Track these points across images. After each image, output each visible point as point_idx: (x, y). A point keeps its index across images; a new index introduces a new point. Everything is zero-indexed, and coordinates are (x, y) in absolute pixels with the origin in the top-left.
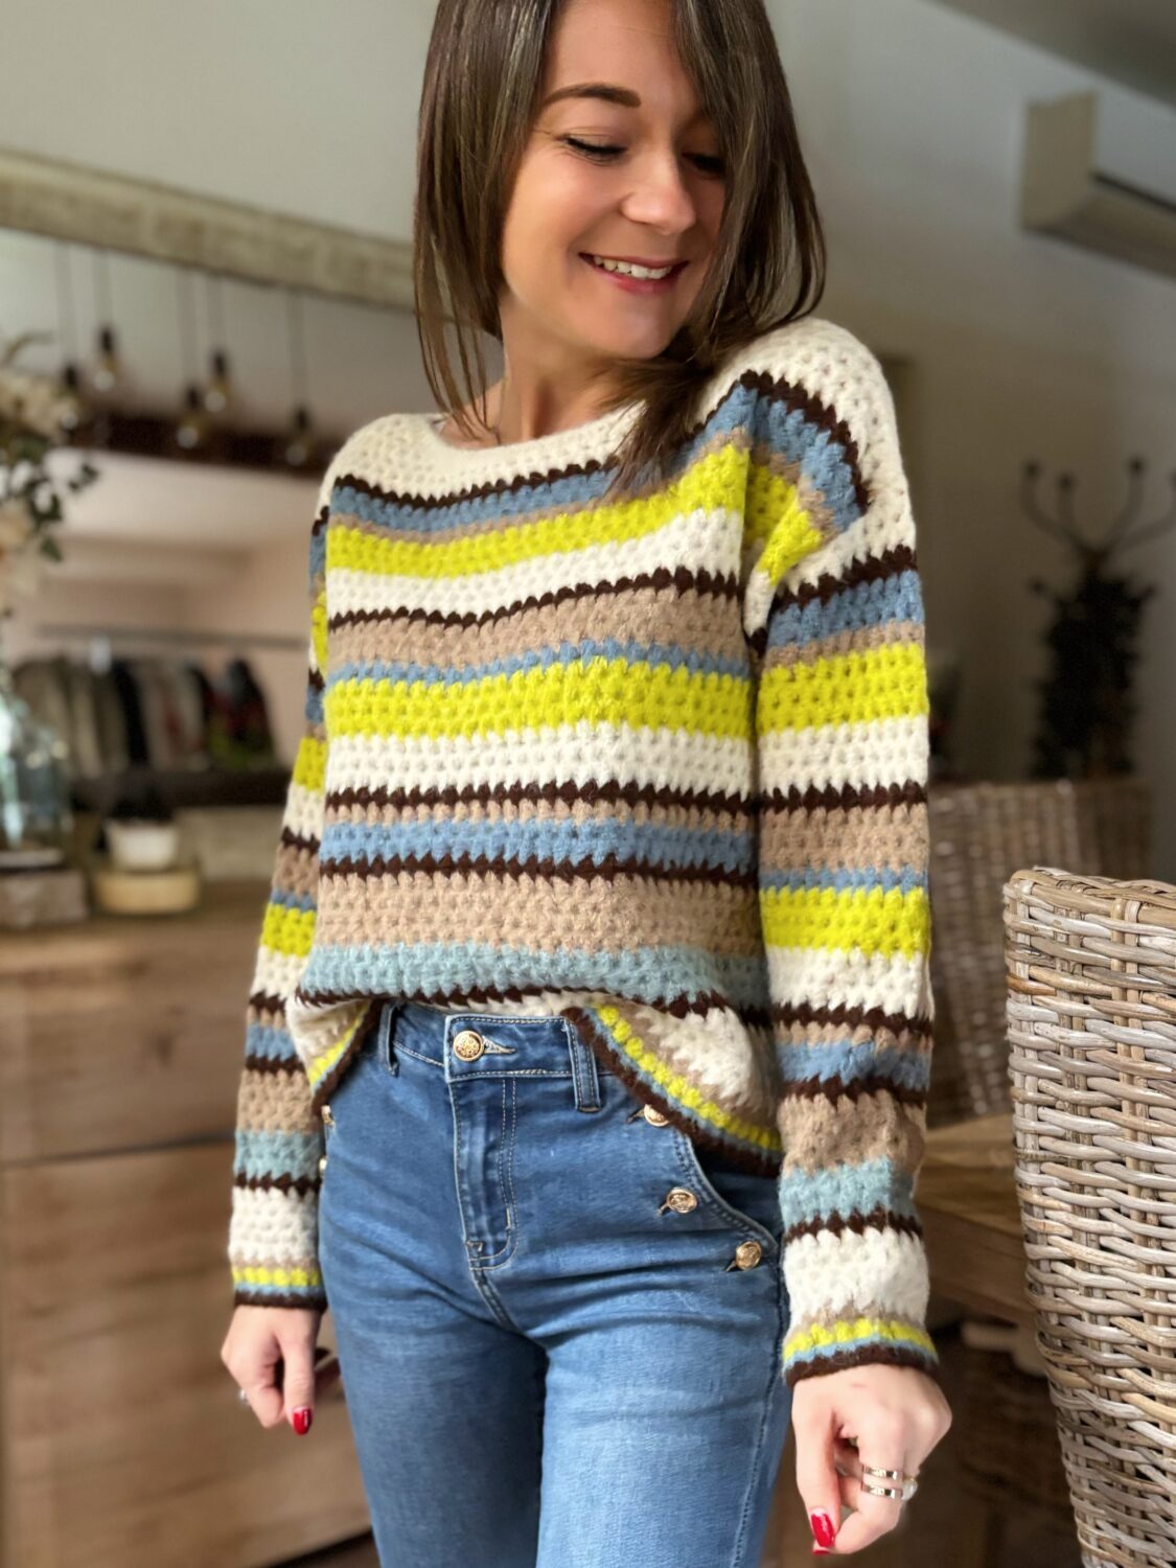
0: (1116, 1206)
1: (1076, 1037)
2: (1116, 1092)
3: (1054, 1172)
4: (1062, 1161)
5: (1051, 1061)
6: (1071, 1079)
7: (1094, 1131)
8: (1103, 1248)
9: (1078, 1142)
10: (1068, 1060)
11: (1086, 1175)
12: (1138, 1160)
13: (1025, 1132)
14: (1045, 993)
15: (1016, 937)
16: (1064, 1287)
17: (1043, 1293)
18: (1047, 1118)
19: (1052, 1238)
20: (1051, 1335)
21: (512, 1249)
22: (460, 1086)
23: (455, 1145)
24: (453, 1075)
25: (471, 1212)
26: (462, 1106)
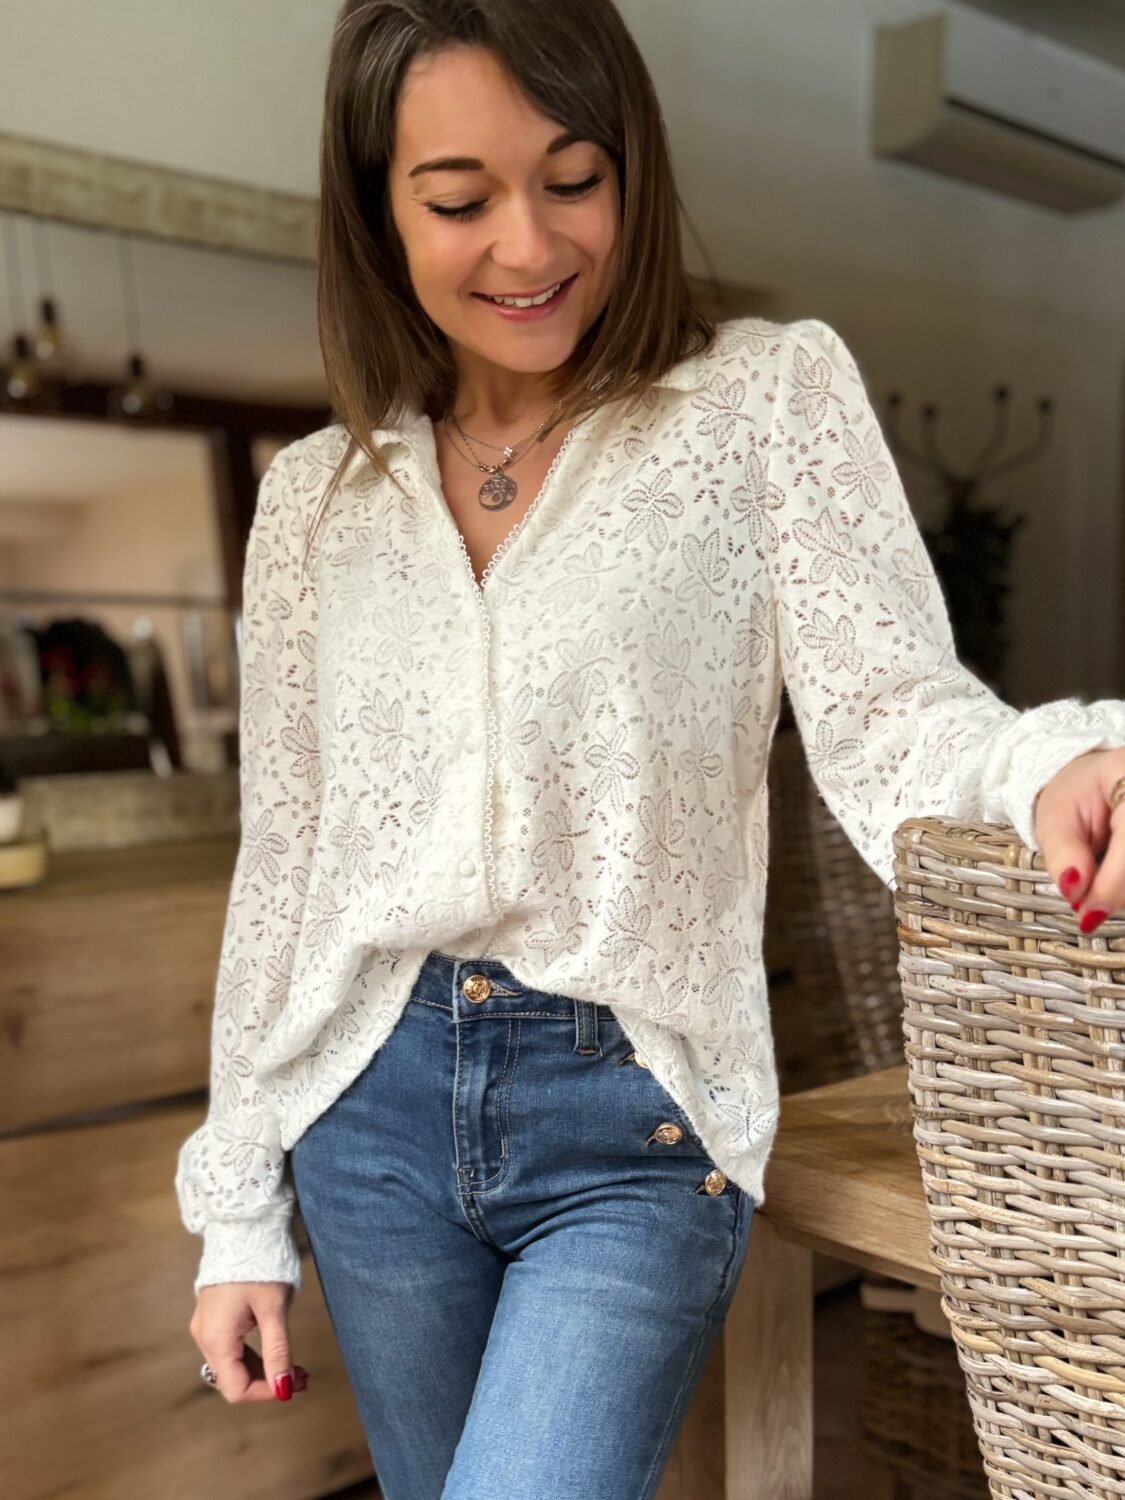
0: (1021, 1163)
1: (973, 989)
2: (1017, 1045)
3: (956, 1129)
4: (964, 1118)
5: (948, 1015)
6: (970, 1033)
7: (995, 1086)
8: (1009, 1207)
9: (979, 1097)
10: (966, 1013)
11: (988, 1132)
12: (1042, 1114)
13: (924, 1090)
14: (939, 945)
15: (907, 888)
16: (971, 1249)
17: (948, 1256)
18: (946, 1074)
19: (956, 1199)
20: (958, 1299)
21: (504, 1176)
22: (467, 1026)
23: (455, 1086)
24: (461, 1015)
25: (466, 1144)
26: (466, 1045)
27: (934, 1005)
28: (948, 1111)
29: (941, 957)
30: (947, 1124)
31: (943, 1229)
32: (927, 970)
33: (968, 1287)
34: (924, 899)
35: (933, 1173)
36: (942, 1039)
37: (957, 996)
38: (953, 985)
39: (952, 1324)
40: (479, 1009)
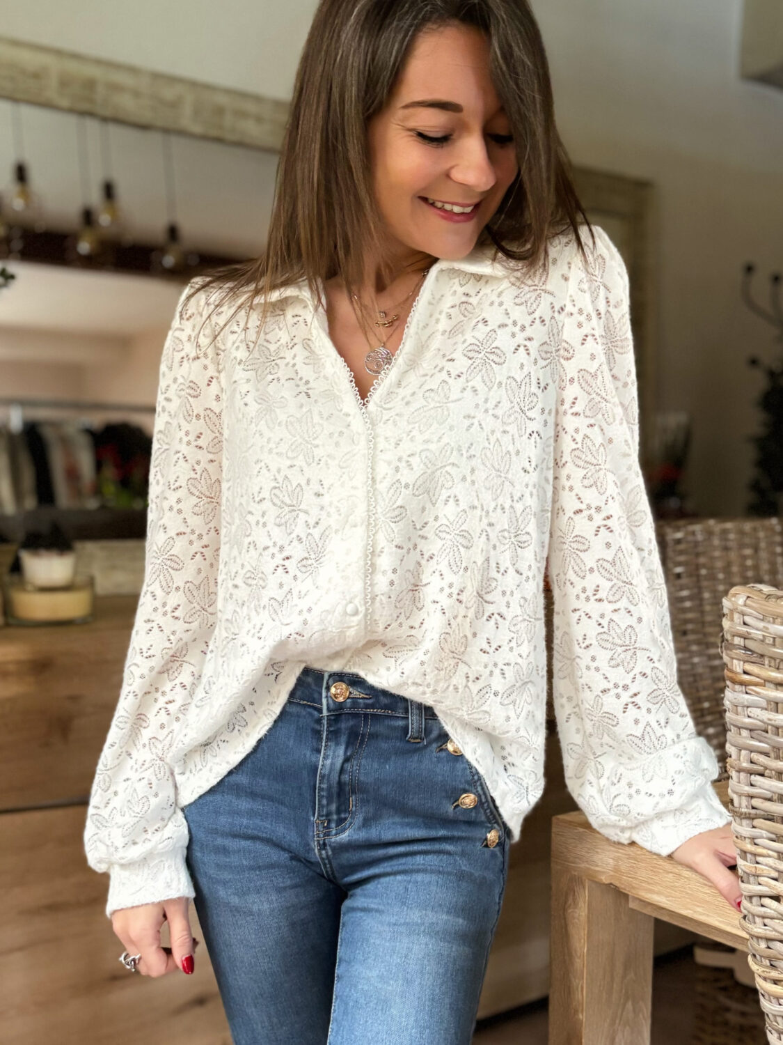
1: (781, 719)
3: (763, 826)
4: (770, 818)
5: (761, 738)
6: (777, 752)
10: (775, 737)
13: (740, 795)
14: (756, 685)
15: (733, 640)
16: (772, 918)
17: (755, 923)
18: (758, 784)
19: (761, 879)
20: (761, 956)
21: (351, 823)
22: (333, 718)
23: (321, 759)
24: (329, 710)
25: (324, 802)
26: (331, 732)
27: (751, 730)
28: (758, 812)
29: (758, 694)
30: (757, 822)
31: (751, 902)
32: (746, 703)
33: (769, 947)
34: (746, 648)
35: (745, 859)
36: (755, 756)
37: (768, 724)
38: (766, 716)
39: (756, 975)
40: (341, 706)
